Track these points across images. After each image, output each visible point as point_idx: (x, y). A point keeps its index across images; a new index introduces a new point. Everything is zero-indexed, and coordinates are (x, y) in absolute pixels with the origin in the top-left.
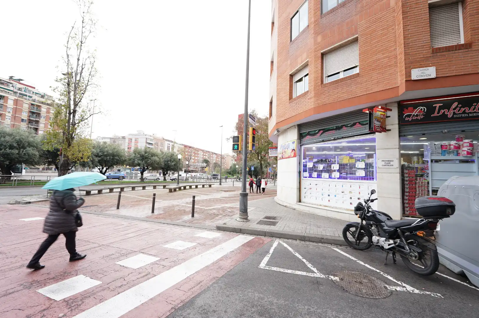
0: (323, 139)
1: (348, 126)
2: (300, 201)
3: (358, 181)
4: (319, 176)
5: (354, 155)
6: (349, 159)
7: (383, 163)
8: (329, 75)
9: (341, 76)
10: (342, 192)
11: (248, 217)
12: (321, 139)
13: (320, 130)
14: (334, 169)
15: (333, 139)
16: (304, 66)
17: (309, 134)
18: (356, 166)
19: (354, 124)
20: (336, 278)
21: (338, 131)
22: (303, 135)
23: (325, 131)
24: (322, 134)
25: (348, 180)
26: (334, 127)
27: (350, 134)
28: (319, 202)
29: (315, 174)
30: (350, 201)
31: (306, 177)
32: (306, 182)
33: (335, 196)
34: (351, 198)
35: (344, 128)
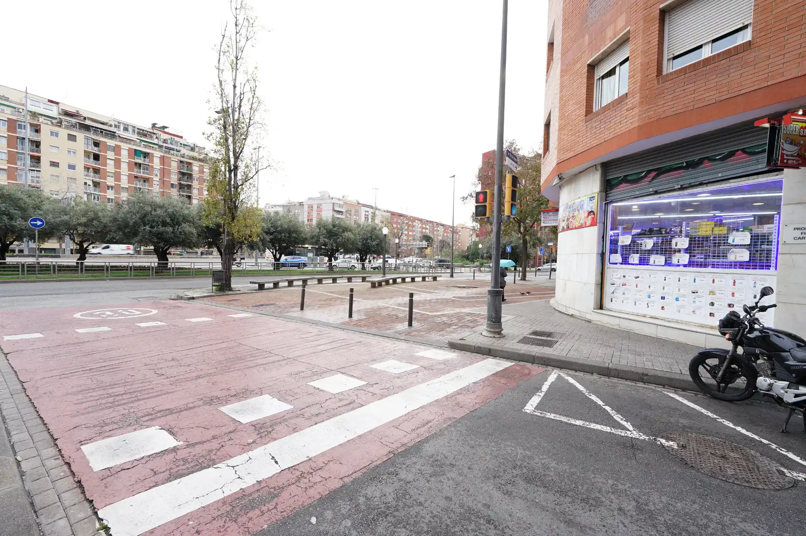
0: (655, 189)
1: (716, 160)
2: (601, 308)
3: (733, 270)
4: (643, 262)
5: (726, 219)
6: (713, 226)
7: (798, 234)
8: (676, 54)
9: (706, 53)
10: (694, 293)
11: (502, 330)
12: (651, 190)
13: (649, 172)
14: (678, 247)
15: (679, 187)
16: (620, 42)
17: (625, 180)
18: (730, 241)
19: (732, 154)
20: (671, 443)
21: (691, 171)
22: (614, 182)
23: (660, 172)
24: (654, 178)
25: (709, 269)
26: (683, 163)
27: (720, 175)
28: (641, 309)
29: (635, 258)
30: (710, 309)
31: (616, 264)
32: (616, 273)
33: (677, 299)
34: (712, 304)
35: (707, 164)
